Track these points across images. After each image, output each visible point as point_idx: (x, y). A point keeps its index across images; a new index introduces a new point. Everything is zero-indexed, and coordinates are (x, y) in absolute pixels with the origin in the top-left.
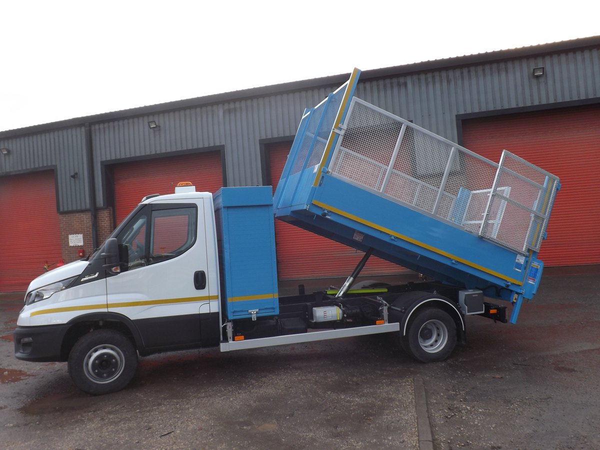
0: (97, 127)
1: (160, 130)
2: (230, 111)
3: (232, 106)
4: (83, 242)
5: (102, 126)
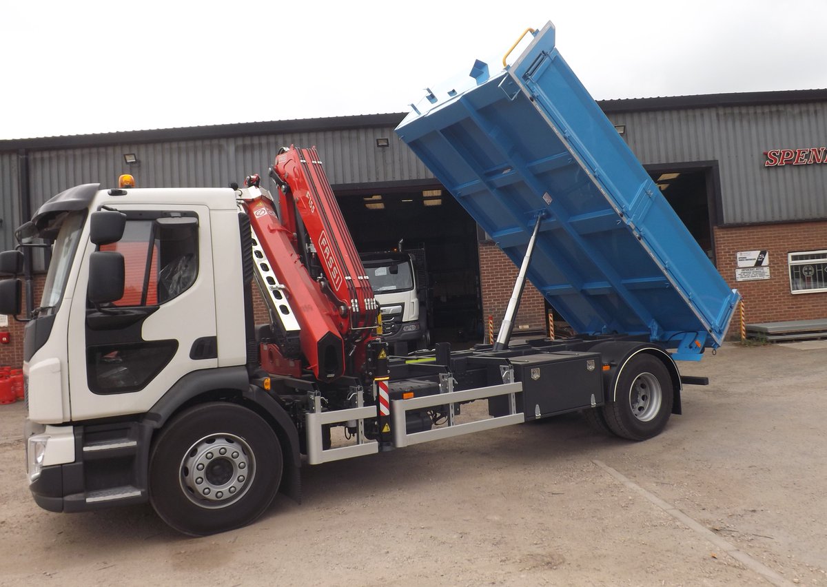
0: (38, 155)
1: (139, 166)
2: (244, 148)
3: (248, 141)
4: (9, 321)
5: (46, 155)
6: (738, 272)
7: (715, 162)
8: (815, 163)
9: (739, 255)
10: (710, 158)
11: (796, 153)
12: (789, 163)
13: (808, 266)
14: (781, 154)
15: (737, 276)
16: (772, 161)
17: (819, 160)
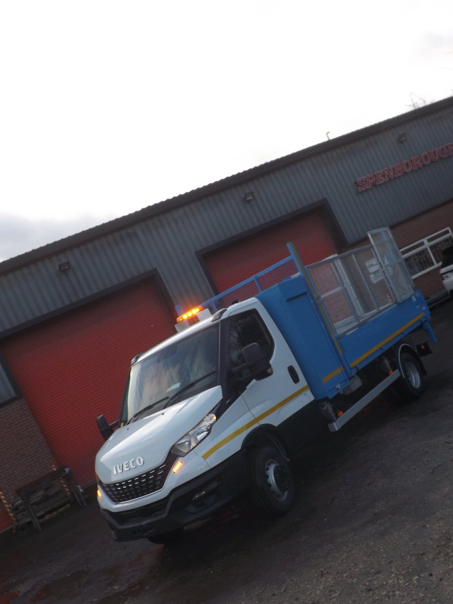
6: (372, 276)
7: (325, 200)
8: (390, 179)
9: (367, 264)
10: (320, 198)
11: (375, 176)
12: (374, 185)
13: (413, 256)
14: (366, 180)
15: (372, 280)
16: (362, 187)
17: (391, 176)
